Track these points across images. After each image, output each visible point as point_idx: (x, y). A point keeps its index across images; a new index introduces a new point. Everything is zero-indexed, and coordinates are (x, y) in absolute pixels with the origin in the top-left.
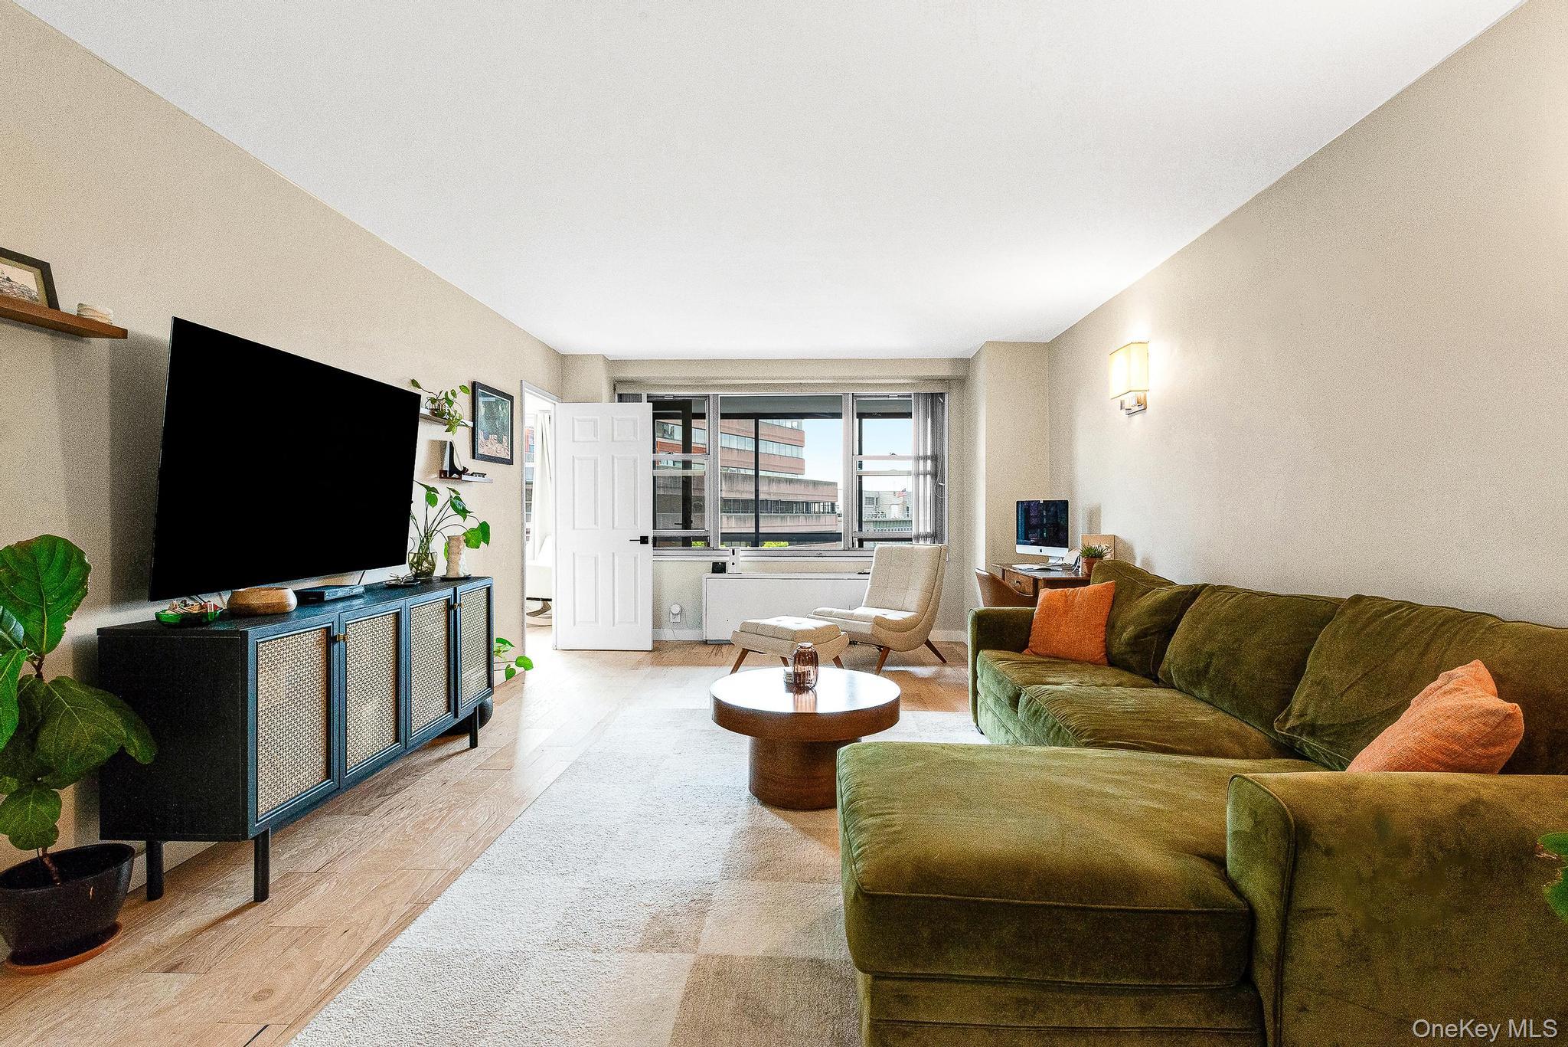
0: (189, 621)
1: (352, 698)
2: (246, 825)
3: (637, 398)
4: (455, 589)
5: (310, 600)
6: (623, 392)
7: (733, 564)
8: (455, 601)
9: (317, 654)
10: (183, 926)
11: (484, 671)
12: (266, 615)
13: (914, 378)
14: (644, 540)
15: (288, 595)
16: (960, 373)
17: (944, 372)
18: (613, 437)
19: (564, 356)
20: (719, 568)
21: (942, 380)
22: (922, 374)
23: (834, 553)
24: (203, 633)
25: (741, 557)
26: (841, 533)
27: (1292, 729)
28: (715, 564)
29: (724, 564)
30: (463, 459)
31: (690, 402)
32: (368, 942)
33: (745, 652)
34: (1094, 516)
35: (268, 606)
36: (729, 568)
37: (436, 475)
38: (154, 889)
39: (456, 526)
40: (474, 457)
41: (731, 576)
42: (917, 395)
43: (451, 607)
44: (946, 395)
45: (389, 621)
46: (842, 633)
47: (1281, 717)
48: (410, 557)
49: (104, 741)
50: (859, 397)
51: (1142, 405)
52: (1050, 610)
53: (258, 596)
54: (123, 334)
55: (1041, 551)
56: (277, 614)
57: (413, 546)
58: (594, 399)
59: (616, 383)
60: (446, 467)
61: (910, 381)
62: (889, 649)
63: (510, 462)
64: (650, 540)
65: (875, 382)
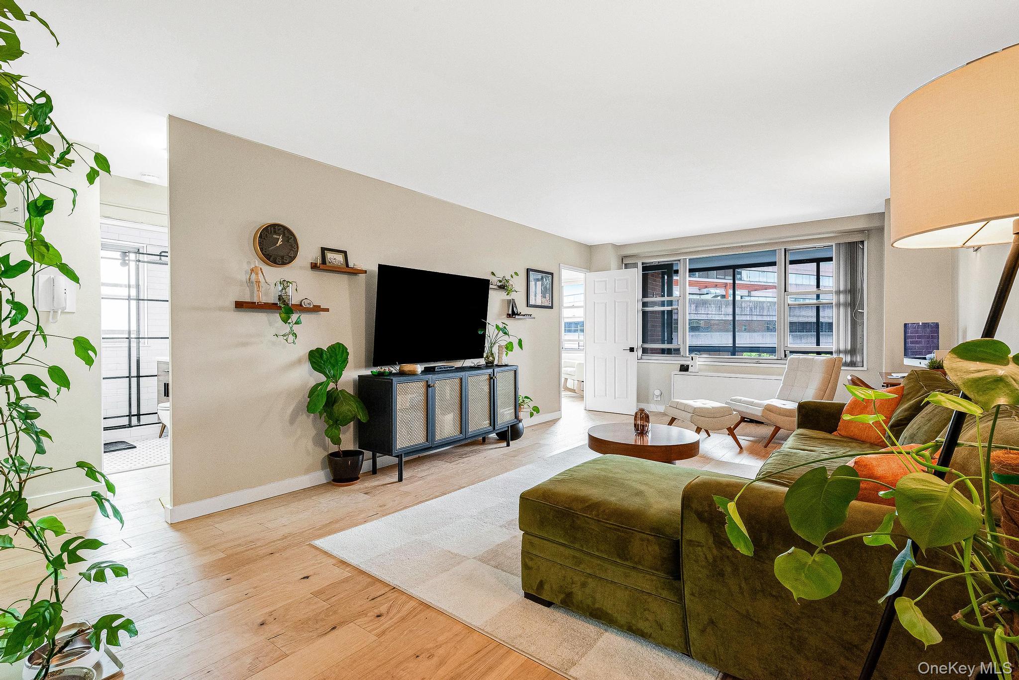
0: (381, 374)
1: (438, 411)
2: (392, 451)
3: (635, 265)
4: (494, 370)
5: (427, 371)
6: (626, 262)
7: (692, 366)
8: (494, 375)
9: (423, 390)
10: (376, 483)
11: (513, 410)
12: (408, 374)
13: (835, 232)
14: (632, 350)
15: (419, 368)
16: (875, 224)
17: (861, 225)
18: (615, 290)
19: (591, 247)
20: (684, 368)
21: (862, 231)
23: (768, 361)
24: (384, 379)
25: (699, 362)
26: (775, 347)
28: (682, 366)
29: (688, 366)
30: (521, 307)
31: (672, 265)
32: (419, 501)
33: (673, 419)
35: (410, 371)
36: (690, 369)
37: (505, 316)
38: (374, 471)
39: (503, 340)
40: (527, 306)
41: (691, 374)
42: (838, 245)
43: (491, 378)
44: (866, 243)
45: (457, 381)
46: (735, 413)
48: (485, 355)
49: (351, 412)
50: (791, 250)
53: (408, 367)
54: (365, 272)
55: (920, 363)
56: (413, 374)
57: (486, 350)
58: (606, 269)
59: (623, 258)
60: (510, 312)
61: (828, 235)
62: (779, 428)
63: (551, 307)
64: (635, 350)
65: (801, 239)
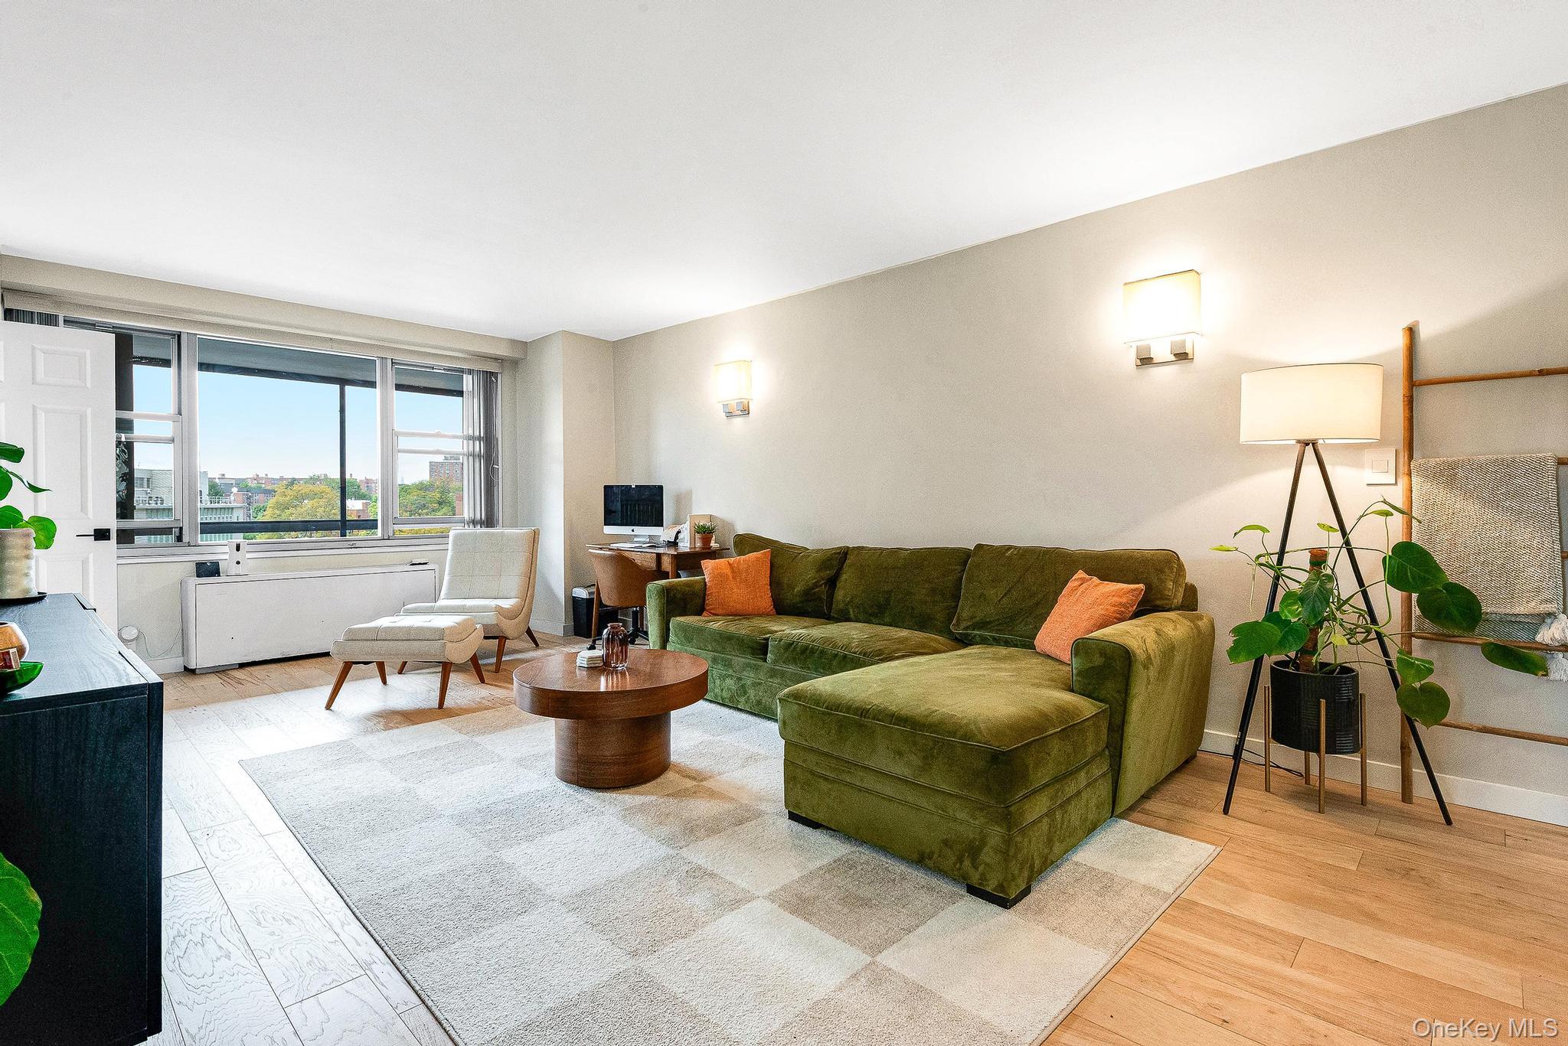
7: (238, 562)
13: (468, 353)
14: (101, 535)
16: (517, 355)
17: (502, 351)
18: (34, 377)
20: (208, 570)
21: (496, 359)
22: (471, 349)
23: (370, 543)
27: (967, 628)
28: (200, 565)
29: (216, 564)
33: (348, 666)
34: (682, 500)
36: (230, 568)
41: (229, 579)
42: (471, 371)
44: (499, 376)
46: (478, 626)
47: (954, 622)
51: (746, 411)
52: (720, 577)
55: (633, 531)
61: (460, 355)
62: (506, 638)
64: (114, 535)
65: (423, 350)
